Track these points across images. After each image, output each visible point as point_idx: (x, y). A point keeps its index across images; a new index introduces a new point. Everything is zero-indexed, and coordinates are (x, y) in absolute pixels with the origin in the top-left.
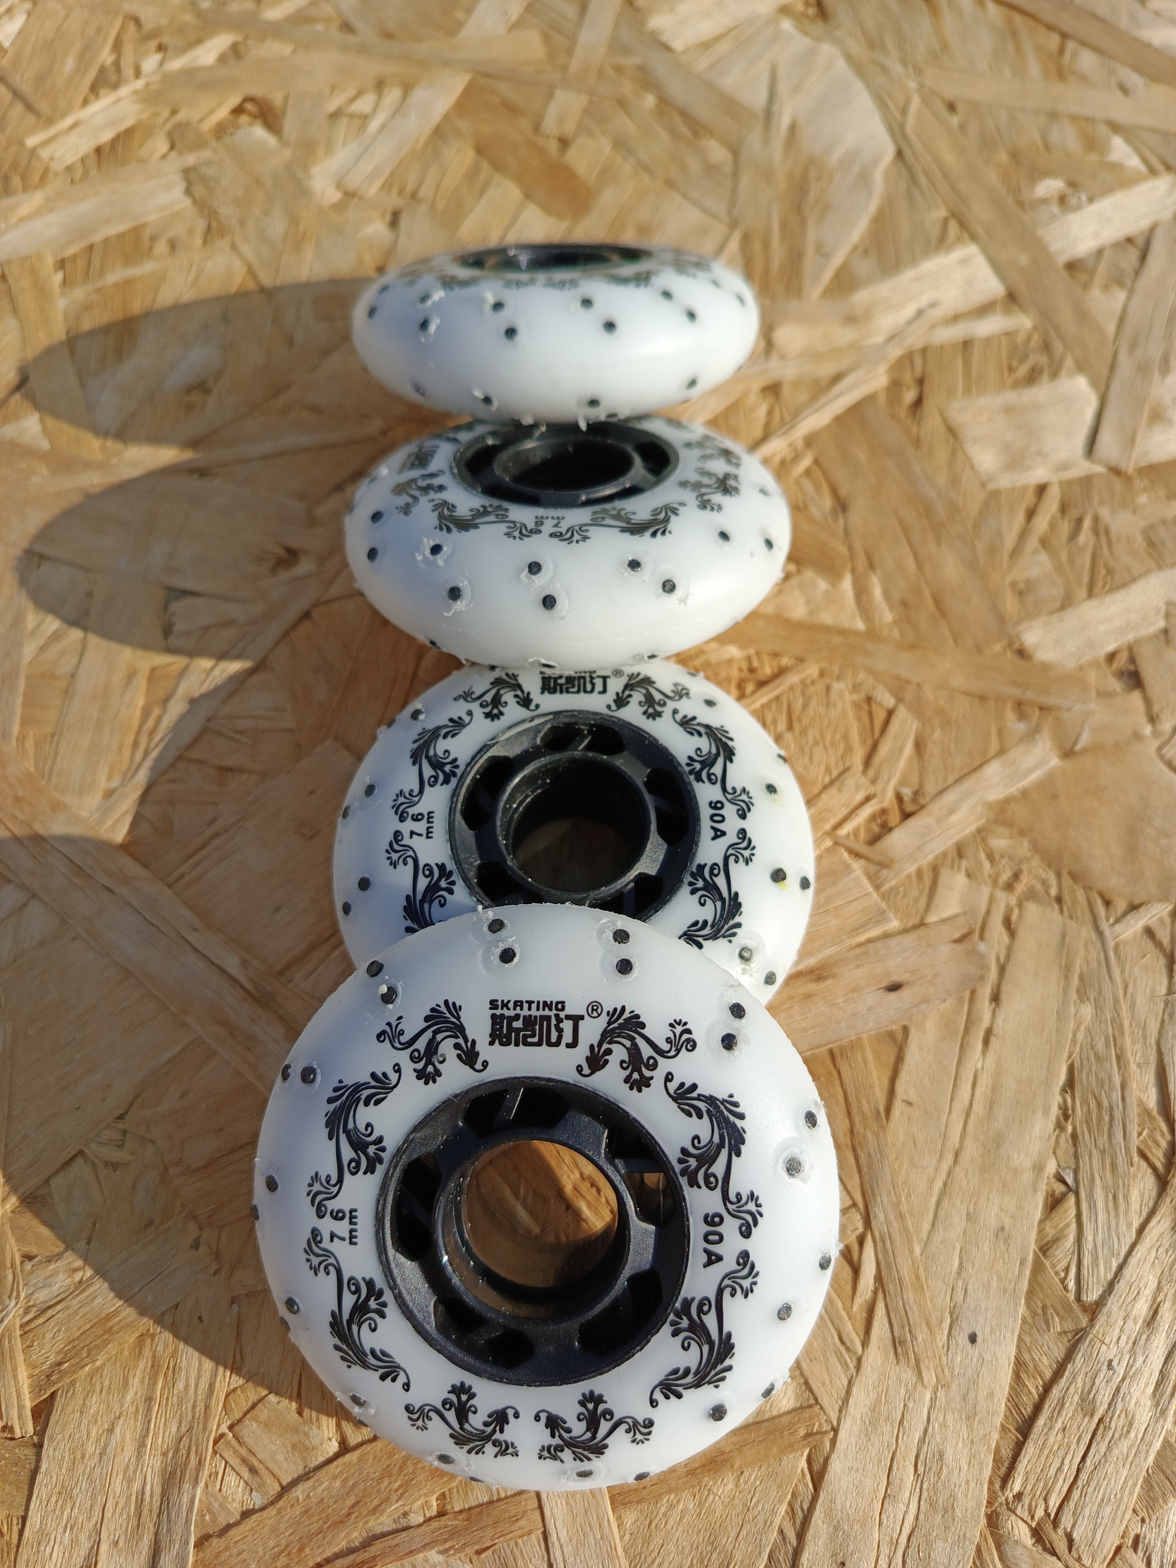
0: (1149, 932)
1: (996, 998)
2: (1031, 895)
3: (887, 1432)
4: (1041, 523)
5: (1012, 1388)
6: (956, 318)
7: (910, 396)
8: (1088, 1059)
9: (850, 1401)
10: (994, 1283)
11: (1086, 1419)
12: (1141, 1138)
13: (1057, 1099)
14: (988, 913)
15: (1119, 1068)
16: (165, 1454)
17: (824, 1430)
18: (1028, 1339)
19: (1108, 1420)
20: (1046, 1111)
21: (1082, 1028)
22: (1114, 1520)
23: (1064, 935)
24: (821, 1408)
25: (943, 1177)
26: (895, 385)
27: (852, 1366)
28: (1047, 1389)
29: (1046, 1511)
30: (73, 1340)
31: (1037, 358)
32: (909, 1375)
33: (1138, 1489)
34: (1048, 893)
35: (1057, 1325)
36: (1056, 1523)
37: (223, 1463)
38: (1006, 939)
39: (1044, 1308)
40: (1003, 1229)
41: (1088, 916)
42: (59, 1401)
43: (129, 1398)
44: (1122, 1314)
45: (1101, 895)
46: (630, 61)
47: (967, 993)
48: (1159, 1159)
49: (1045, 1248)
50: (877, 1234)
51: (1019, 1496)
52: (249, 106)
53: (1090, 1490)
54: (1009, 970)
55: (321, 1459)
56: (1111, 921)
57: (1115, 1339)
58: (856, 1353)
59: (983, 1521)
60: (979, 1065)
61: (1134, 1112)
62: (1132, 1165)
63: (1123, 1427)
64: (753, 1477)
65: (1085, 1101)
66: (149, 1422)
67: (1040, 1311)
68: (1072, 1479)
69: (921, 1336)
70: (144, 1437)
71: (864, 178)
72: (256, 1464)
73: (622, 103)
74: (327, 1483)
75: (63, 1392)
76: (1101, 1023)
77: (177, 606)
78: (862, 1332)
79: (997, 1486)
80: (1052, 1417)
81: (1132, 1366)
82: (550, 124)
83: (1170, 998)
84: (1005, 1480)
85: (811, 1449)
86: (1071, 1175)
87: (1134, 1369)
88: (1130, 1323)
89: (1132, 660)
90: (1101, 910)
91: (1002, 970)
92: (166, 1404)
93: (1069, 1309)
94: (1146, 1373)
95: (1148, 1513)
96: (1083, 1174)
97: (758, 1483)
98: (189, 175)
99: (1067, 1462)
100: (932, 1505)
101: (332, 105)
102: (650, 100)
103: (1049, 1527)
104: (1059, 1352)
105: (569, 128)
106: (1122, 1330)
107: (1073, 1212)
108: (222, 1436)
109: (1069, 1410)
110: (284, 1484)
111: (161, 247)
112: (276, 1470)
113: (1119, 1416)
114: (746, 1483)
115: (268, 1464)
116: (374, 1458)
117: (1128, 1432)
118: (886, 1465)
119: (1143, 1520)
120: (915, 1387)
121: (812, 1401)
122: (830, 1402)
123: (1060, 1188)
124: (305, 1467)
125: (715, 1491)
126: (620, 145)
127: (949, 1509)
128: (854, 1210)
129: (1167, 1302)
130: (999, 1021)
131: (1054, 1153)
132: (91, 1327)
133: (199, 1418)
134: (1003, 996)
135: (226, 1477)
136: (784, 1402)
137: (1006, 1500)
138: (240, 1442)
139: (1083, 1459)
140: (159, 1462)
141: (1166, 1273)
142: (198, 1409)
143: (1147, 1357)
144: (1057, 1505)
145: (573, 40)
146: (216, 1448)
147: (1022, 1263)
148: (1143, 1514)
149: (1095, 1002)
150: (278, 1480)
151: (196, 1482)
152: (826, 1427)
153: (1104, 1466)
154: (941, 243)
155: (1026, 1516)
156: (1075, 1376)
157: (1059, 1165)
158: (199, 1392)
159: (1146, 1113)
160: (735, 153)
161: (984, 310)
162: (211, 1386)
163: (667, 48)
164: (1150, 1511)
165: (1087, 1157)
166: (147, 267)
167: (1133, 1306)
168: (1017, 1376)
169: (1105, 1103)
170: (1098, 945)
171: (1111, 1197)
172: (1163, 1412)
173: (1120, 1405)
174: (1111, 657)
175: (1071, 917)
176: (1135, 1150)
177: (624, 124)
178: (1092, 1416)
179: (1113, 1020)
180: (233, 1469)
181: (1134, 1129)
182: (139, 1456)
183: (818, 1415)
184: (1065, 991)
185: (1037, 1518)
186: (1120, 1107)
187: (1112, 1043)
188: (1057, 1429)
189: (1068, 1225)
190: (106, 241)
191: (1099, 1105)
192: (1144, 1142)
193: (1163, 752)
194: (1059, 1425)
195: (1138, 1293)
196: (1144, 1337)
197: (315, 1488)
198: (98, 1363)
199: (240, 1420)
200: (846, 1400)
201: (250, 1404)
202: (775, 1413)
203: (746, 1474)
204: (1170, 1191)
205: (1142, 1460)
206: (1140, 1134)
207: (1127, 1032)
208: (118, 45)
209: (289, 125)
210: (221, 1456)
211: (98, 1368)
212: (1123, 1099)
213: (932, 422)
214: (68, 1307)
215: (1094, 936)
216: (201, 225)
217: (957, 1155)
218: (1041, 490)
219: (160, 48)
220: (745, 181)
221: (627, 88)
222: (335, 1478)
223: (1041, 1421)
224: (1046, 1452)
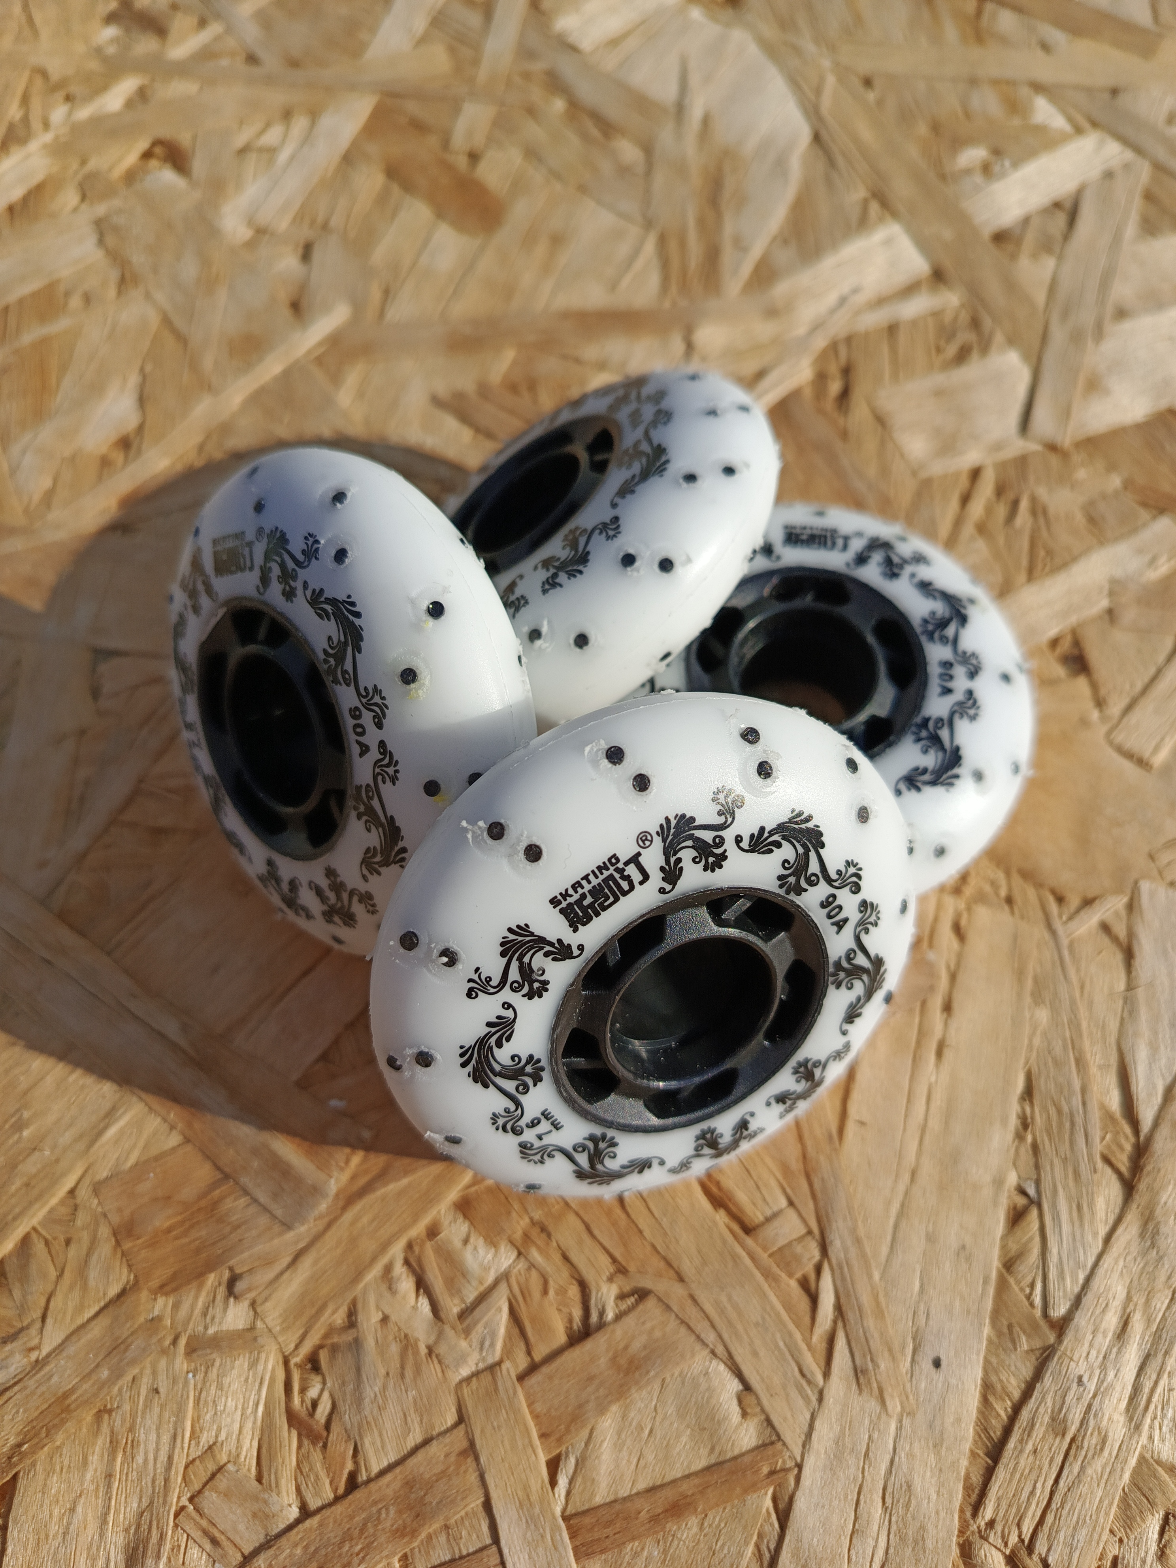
0: (1105, 928)
1: (948, 1008)
2: (981, 898)
3: (853, 1464)
4: (977, 509)
5: (980, 1412)
6: (880, 301)
7: (835, 387)
8: (1045, 1064)
9: (813, 1435)
10: (957, 1303)
11: (1058, 1440)
12: (1105, 1142)
13: (1014, 1109)
14: (936, 919)
15: (1079, 1071)
16: (127, 1530)
17: (787, 1466)
18: (994, 1361)
19: (1080, 1438)
20: (1004, 1121)
21: (1038, 1032)
22: (1090, 1541)
23: (1015, 938)
24: (784, 1444)
25: (900, 1197)
26: (821, 378)
27: (814, 1398)
28: (1017, 1409)
29: (1020, 1536)
30: (32, 1421)
31: (965, 336)
32: (873, 1405)
33: (1114, 1508)
34: (997, 894)
35: (1024, 1344)
36: (1030, 1549)
37: (185, 1536)
38: (955, 944)
39: (1010, 1327)
40: (964, 1247)
41: (1040, 914)
42: (21, 1483)
43: (89, 1475)
44: (1091, 1328)
45: (1053, 892)
46: (538, 67)
47: (918, 1004)
48: (1123, 1164)
49: (1009, 1265)
50: (834, 1261)
51: (991, 1524)
52: (158, 150)
53: (1065, 1512)
54: (960, 978)
55: (282, 1526)
56: (1064, 918)
57: (1084, 1355)
58: (816, 1386)
59: (955, 1551)
60: (933, 1079)
61: (1095, 1116)
62: (1095, 1171)
63: (1096, 1445)
64: (717, 1519)
65: (1045, 1109)
66: (110, 1499)
67: (1005, 1330)
68: (1045, 1503)
69: (884, 1364)
70: (106, 1514)
71: (781, 165)
72: (217, 1535)
73: (531, 111)
74: (289, 1550)
75: (24, 1473)
76: (1057, 1026)
77: (104, 668)
78: (823, 1363)
79: (968, 1514)
80: (1022, 1439)
81: (1103, 1381)
82: (459, 140)
83: (1129, 994)
84: (977, 1507)
85: (775, 1488)
86: (1033, 1186)
87: (1105, 1384)
88: (1100, 1336)
89: (1077, 643)
90: (1053, 907)
91: (953, 977)
92: (127, 1480)
93: (1035, 1326)
94: (1118, 1388)
95: (1126, 1533)
96: (1046, 1185)
97: (722, 1525)
98: (101, 227)
99: (1039, 1485)
100: (903, 1539)
101: (240, 140)
102: (559, 105)
103: (1023, 1553)
104: (1027, 1372)
105: (479, 140)
106: (1091, 1345)
107: (1036, 1225)
108: (183, 1508)
109: (1039, 1431)
110: (246, 1553)
111: (75, 302)
112: (237, 1540)
113: (1092, 1434)
114: (710, 1526)
115: (229, 1534)
116: (335, 1522)
117: (1102, 1449)
118: (852, 1499)
119: (1121, 1541)
120: (879, 1418)
121: (774, 1438)
122: (793, 1437)
123: (1021, 1201)
124: (267, 1535)
125: (679, 1536)
126: (532, 153)
127: (919, 1542)
128: (809, 1238)
129: (1137, 1311)
130: (952, 1031)
131: (1014, 1164)
132: (50, 1406)
133: (159, 1492)
134: (955, 1005)
135: (189, 1551)
136: (746, 1440)
137: (978, 1527)
138: (200, 1514)
139: (1057, 1481)
140: (122, 1538)
141: (1135, 1282)
142: (157, 1483)
143: (1118, 1370)
144: (1031, 1530)
145: (477, 48)
146: (177, 1521)
147: (986, 1281)
148: (1121, 1534)
149: (1051, 1004)
150: (240, 1550)
151: (158, 1557)
152: (790, 1464)
153: (1078, 1487)
154: (863, 224)
155: (999, 1543)
156: (1043, 1397)
157: (1019, 1177)
158: (158, 1466)
159: (1108, 1116)
160: (648, 149)
161: (910, 290)
162: (170, 1458)
163: (574, 49)
164: (1128, 1531)
165: (1048, 1168)
166: (62, 324)
167: (1102, 1319)
168: (985, 1400)
169: (1066, 1109)
170: (1051, 943)
171: (1074, 1207)
172: (1138, 1427)
173: (1092, 1423)
174: (1054, 643)
175: (1022, 917)
176: (1098, 1156)
177: (534, 131)
178: (1064, 1435)
179: (1070, 1022)
180: (195, 1541)
181: (1096, 1134)
182: (102, 1535)
183: (781, 1452)
184: (1020, 995)
185: (1010, 1545)
186: (1081, 1112)
187: (1070, 1046)
188: (1027, 1451)
189: (1031, 1239)
190: (21, 301)
191: (1059, 1112)
192: (1108, 1147)
193: (1112, 737)
194: (1029, 1447)
195: (1107, 1305)
196: (1115, 1350)
197: (276, 1557)
198: (58, 1443)
199: (200, 1492)
200: (809, 1435)
201: (209, 1474)
202: (736, 1452)
203: (710, 1517)
204: (1136, 1197)
205: (1117, 1477)
206: (1103, 1139)
207: (1085, 1034)
208: (25, 100)
209: (198, 166)
210: (182, 1529)
211: (58, 1447)
212: (1084, 1104)
213: (860, 412)
214: (25, 1388)
215: (1047, 935)
216: (114, 275)
217: (913, 1174)
218: (976, 474)
219: (68, 98)
220: (660, 178)
221: (536, 94)
222: (296, 1545)
223: (1011, 1444)
224: (1017, 1476)
